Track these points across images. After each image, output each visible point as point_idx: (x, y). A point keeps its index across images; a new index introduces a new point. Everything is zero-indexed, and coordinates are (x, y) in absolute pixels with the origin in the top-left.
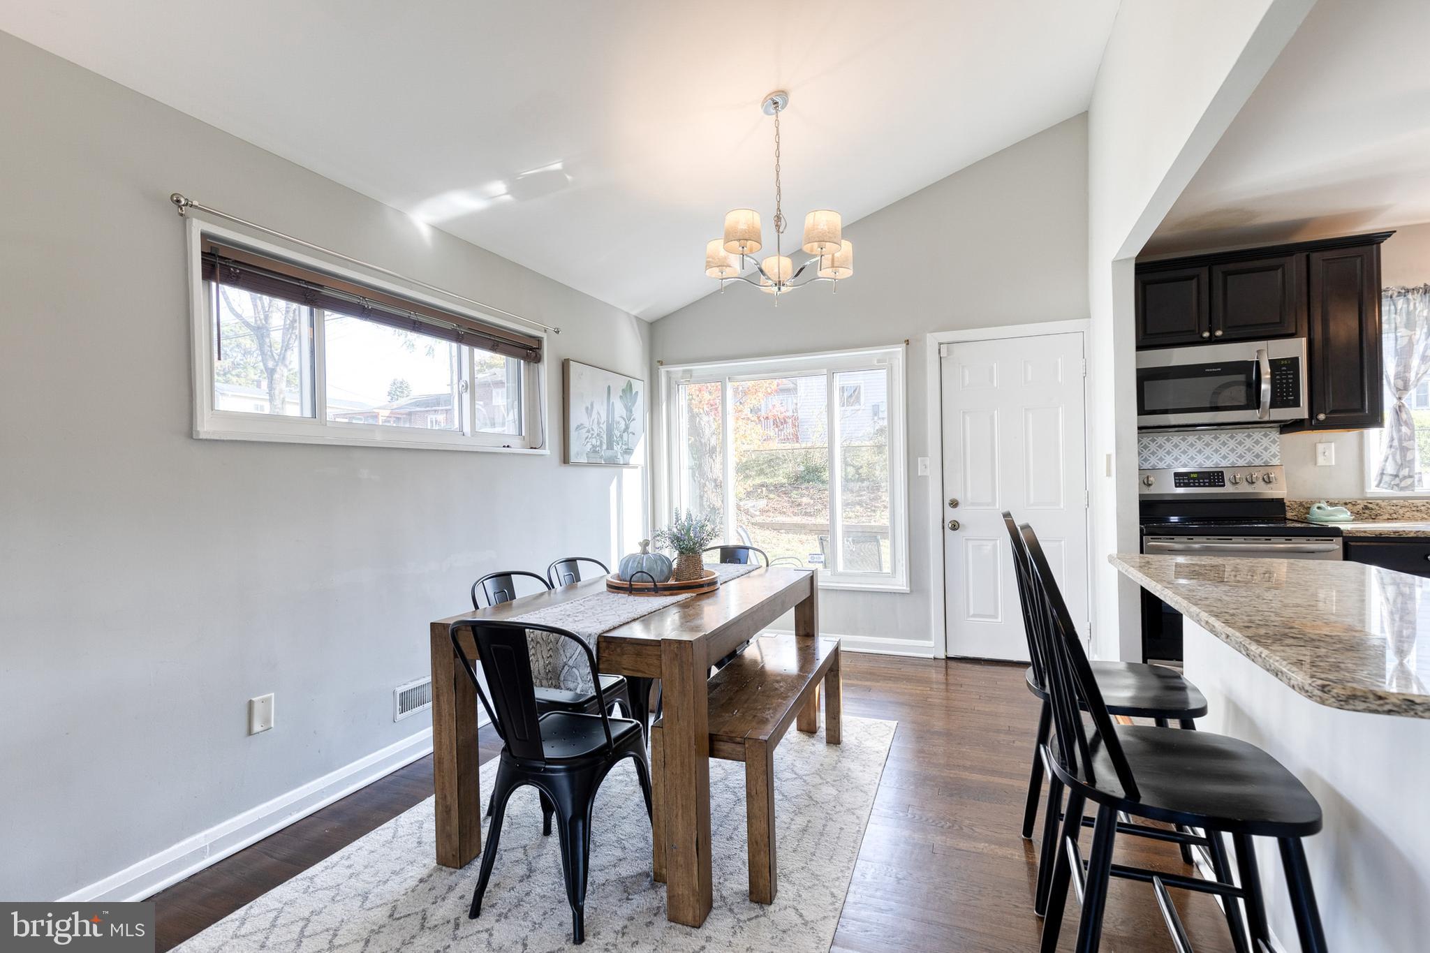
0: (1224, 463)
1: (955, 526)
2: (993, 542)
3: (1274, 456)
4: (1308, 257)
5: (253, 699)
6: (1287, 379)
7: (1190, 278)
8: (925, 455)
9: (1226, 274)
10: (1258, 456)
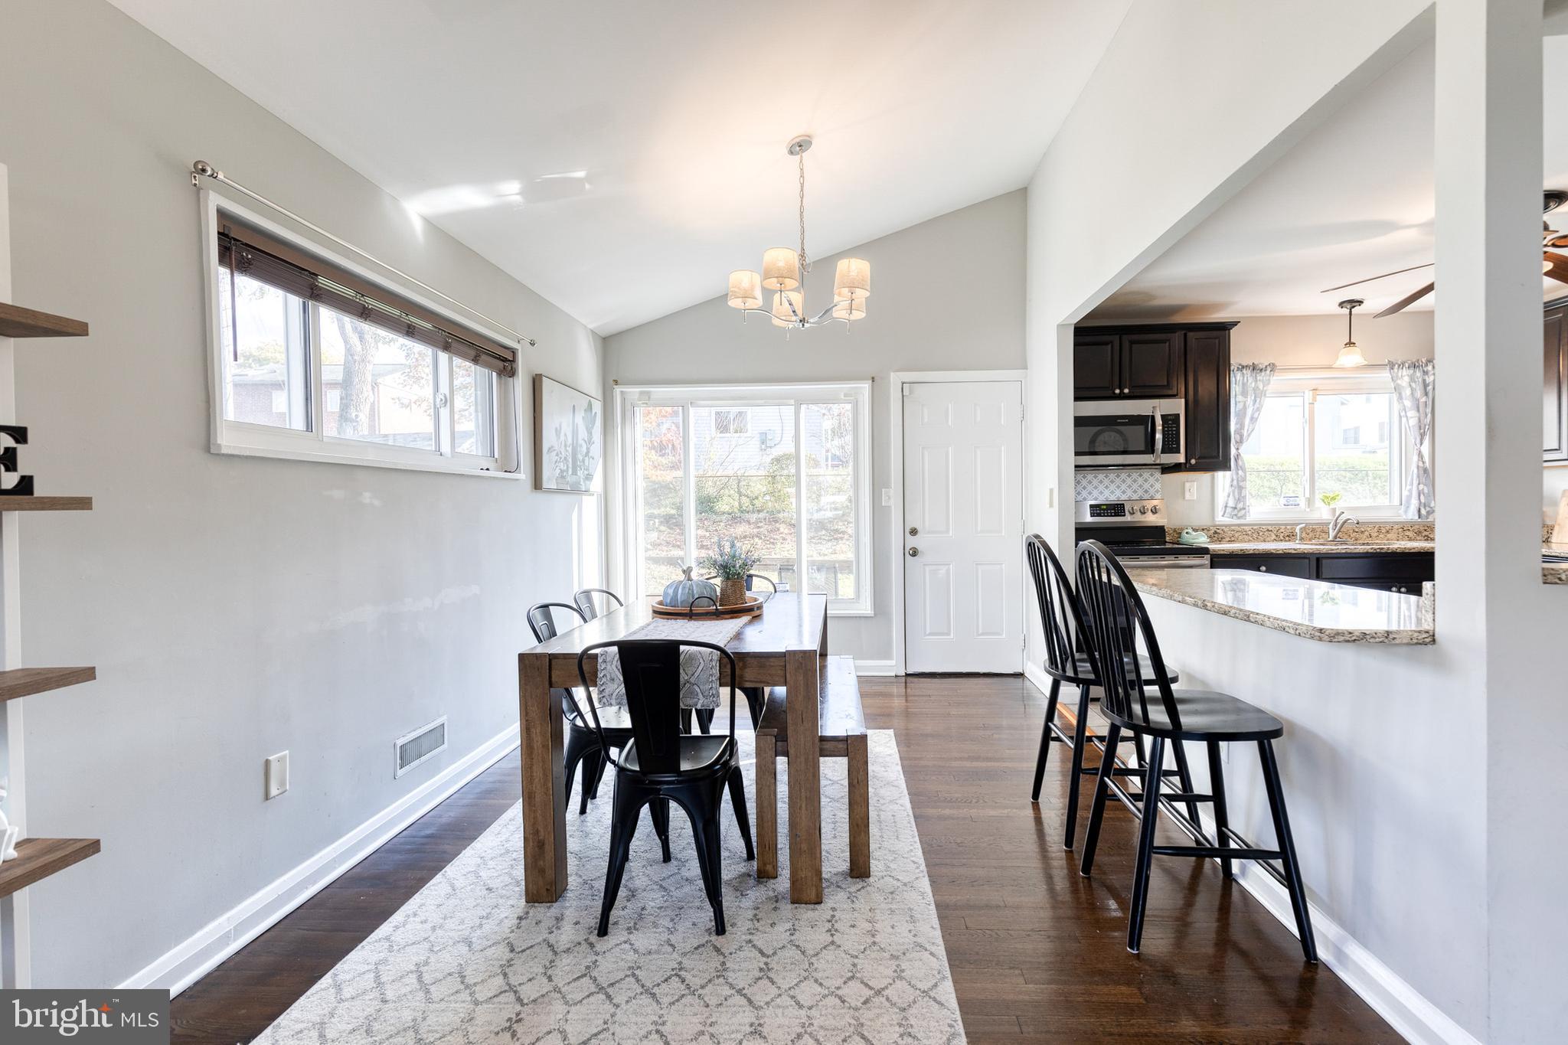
0: (1124, 497)
1: (914, 553)
2: (947, 567)
3: (1157, 491)
4: (1185, 335)
5: (270, 758)
6: (1172, 431)
7: (1106, 344)
8: (888, 486)
9: (1132, 343)
10: (1146, 491)
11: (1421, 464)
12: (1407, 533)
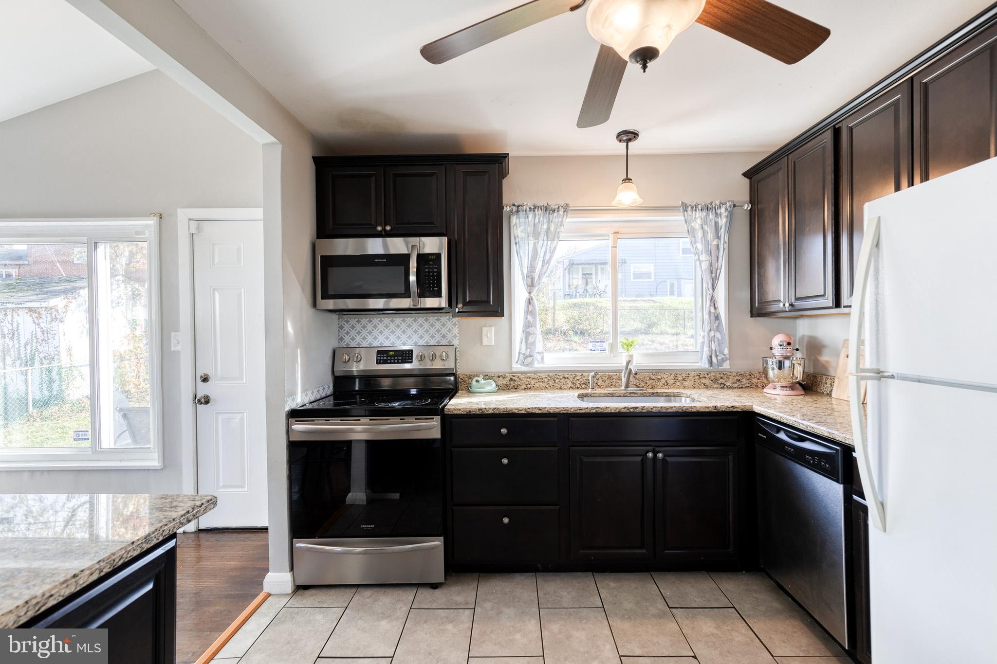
3: (455, 336)
6: (434, 272)
7: (371, 176)
8: (177, 330)
9: (397, 176)
10: (444, 337)
11: (712, 310)
12: (704, 381)
